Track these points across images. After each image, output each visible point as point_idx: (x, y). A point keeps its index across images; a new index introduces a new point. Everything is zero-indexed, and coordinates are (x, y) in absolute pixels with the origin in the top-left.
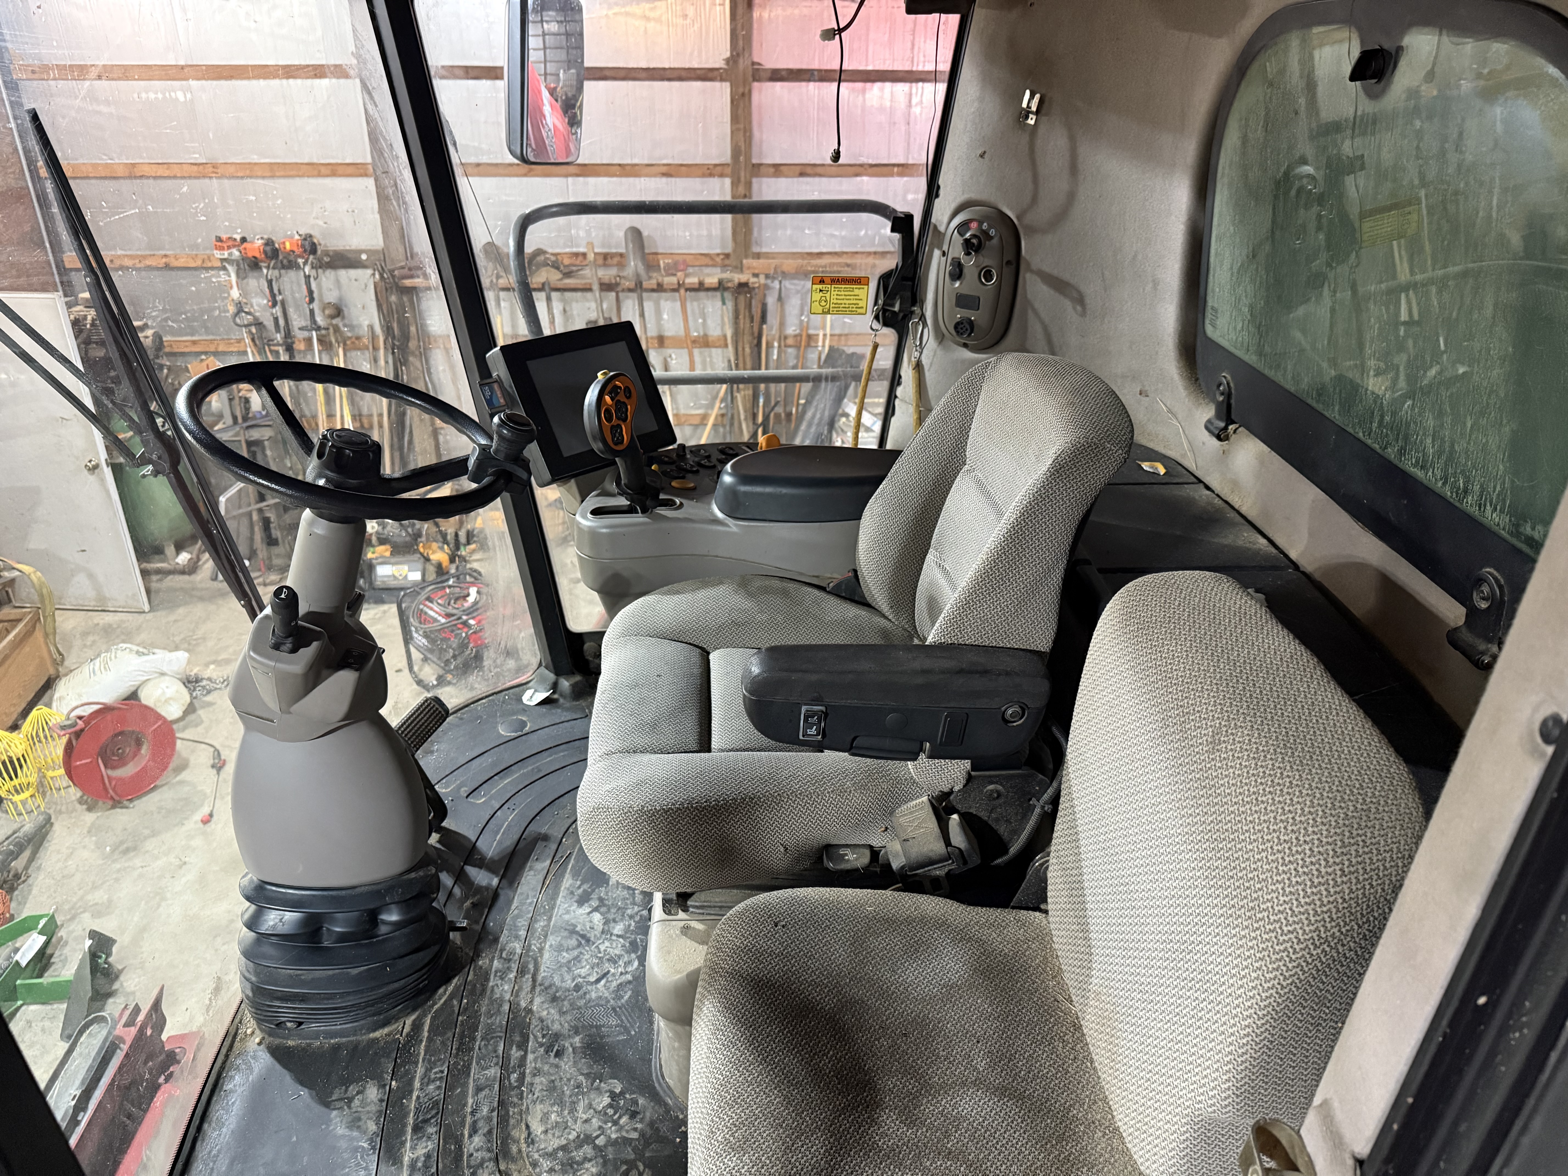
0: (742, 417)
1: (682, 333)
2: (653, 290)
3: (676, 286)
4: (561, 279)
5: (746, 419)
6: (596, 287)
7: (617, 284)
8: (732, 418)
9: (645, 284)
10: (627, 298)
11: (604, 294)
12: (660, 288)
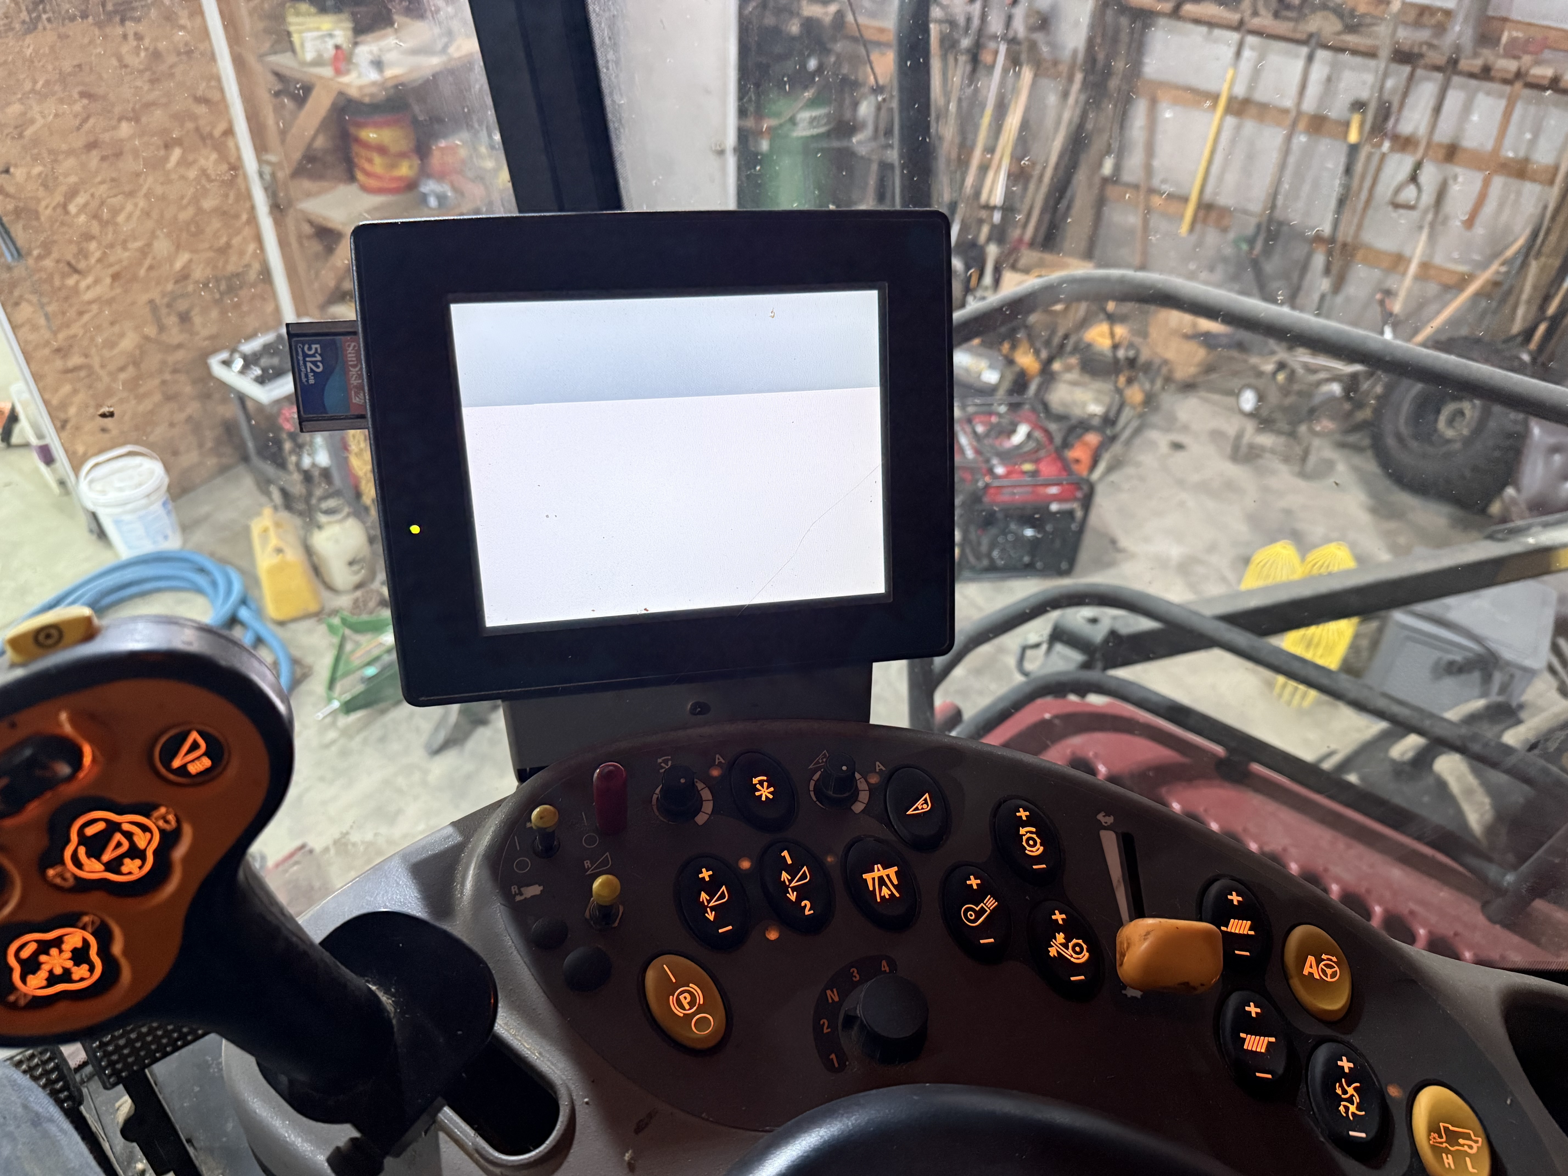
0: (1525, 296)
1: (1489, 146)
2: (1472, 75)
3: (1510, 76)
4: (1339, 33)
5: (1529, 302)
6: (1385, 53)
7: (1421, 56)
8: (1509, 292)
9: (1464, 64)
10: (1428, 79)
11: (1394, 66)
12: (1485, 74)
